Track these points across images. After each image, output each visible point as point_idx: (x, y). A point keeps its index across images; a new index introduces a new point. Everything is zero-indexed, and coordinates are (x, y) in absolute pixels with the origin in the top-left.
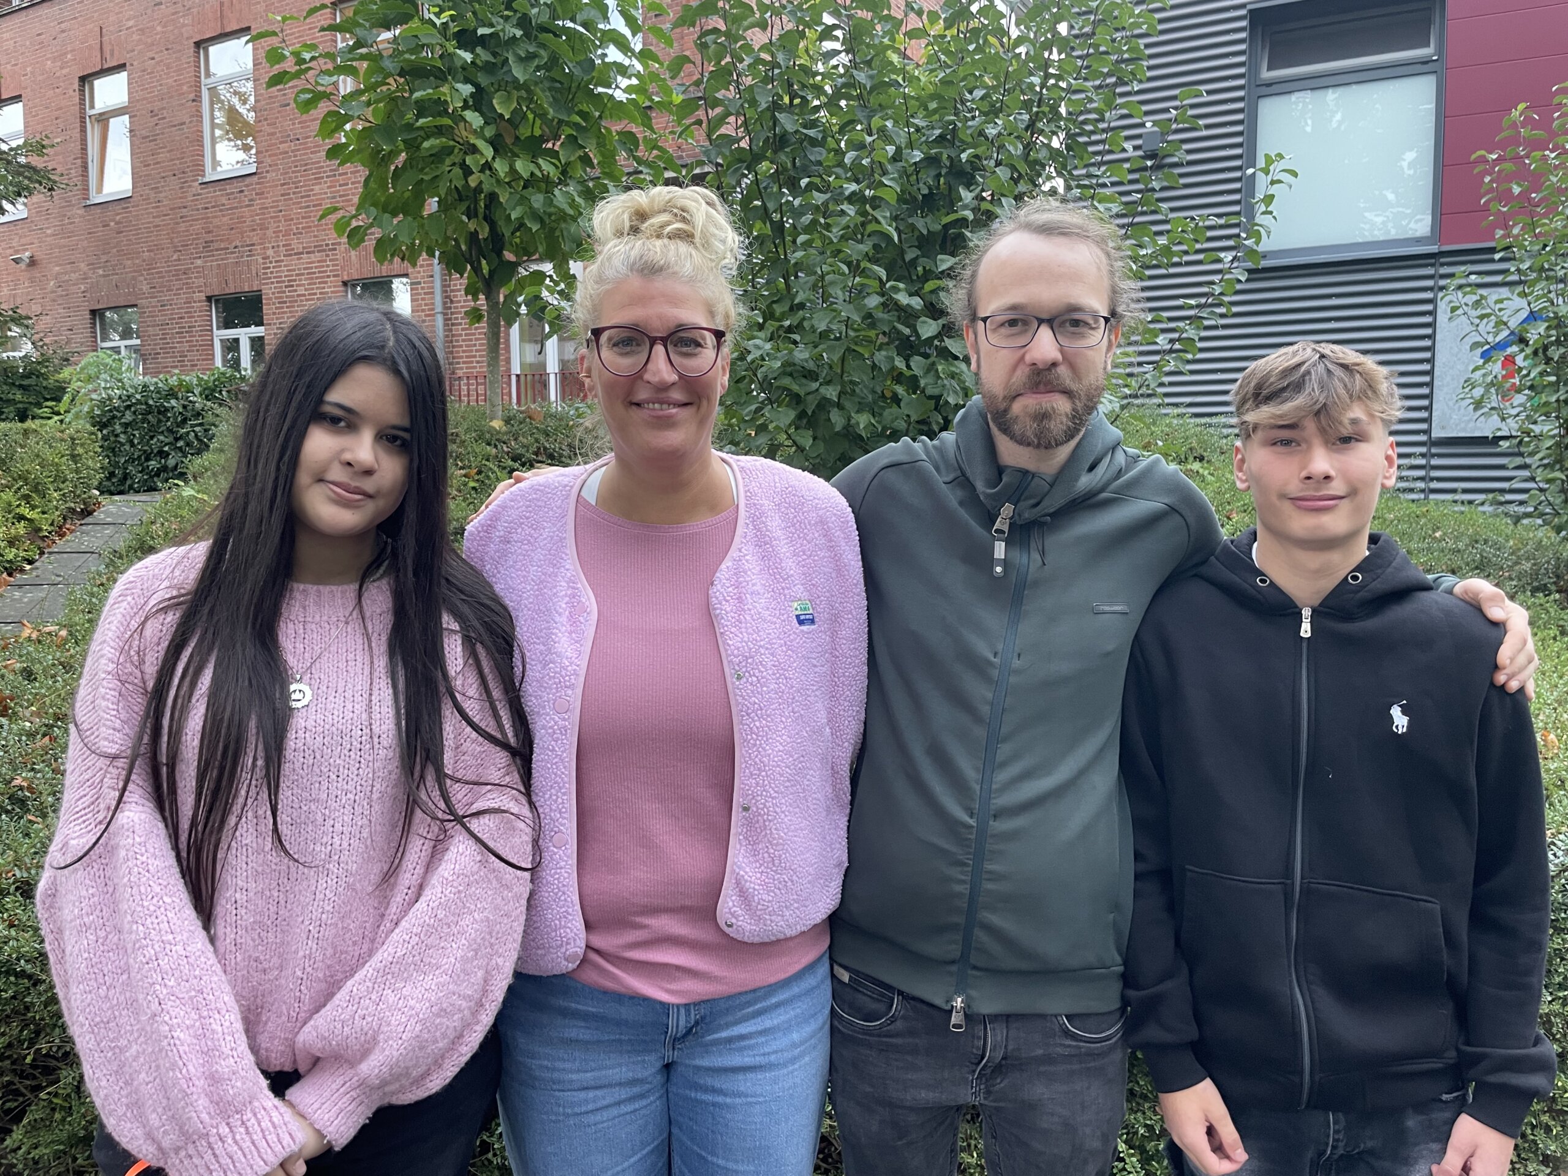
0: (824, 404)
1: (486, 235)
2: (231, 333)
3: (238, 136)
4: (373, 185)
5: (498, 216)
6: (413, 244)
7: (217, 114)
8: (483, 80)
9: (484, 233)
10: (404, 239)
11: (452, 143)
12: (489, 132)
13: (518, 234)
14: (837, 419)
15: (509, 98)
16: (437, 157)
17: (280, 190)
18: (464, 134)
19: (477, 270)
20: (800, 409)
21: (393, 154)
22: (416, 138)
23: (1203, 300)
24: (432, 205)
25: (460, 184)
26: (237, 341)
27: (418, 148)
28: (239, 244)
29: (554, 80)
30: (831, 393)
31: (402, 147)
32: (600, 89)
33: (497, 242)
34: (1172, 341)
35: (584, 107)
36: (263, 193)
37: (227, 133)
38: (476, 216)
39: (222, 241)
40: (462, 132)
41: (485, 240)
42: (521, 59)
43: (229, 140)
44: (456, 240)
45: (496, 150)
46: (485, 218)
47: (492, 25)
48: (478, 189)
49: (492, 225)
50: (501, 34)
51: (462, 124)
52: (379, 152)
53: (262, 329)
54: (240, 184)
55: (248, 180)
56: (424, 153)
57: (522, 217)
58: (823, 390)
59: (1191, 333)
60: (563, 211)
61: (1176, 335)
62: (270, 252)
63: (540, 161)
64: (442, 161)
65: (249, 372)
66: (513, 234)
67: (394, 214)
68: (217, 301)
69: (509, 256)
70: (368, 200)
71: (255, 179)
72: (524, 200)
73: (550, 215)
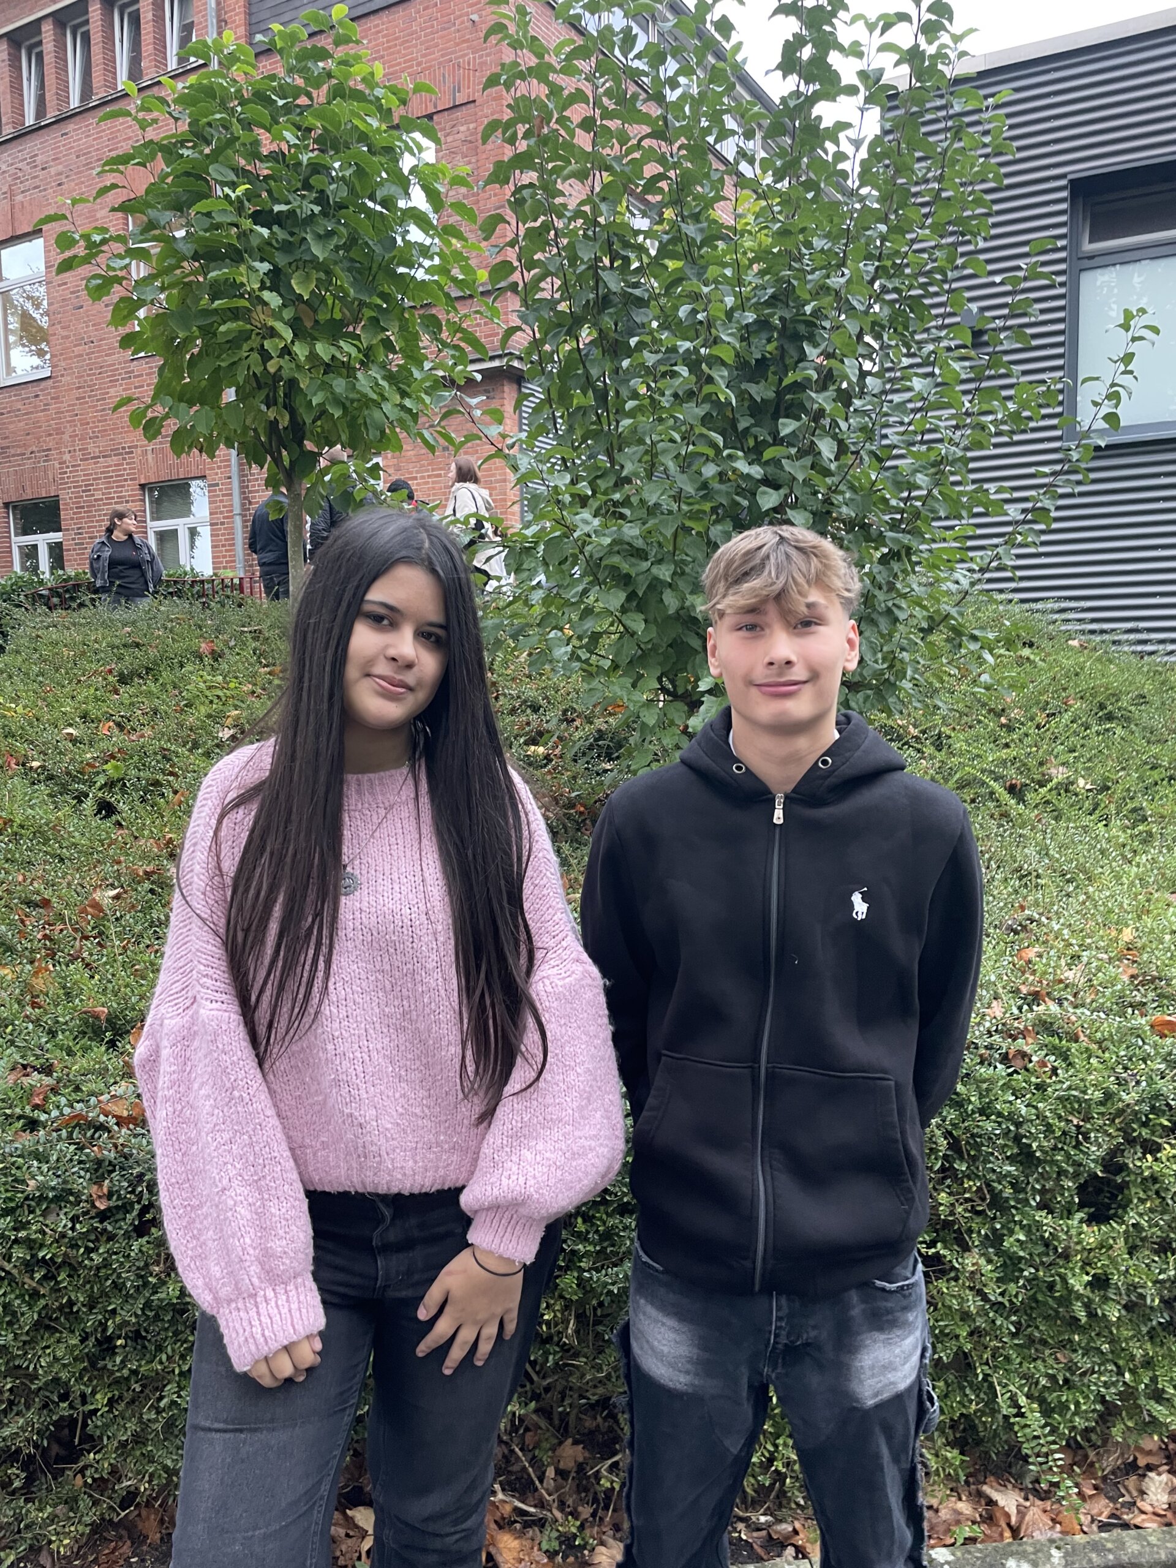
0: (655, 585)
1: (286, 423)
2: (29, 539)
3: (34, 341)
4: (167, 373)
5: (298, 402)
6: (211, 435)
7: (10, 319)
8: (281, 260)
9: (285, 421)
10: (202, 429)
11: (249, 327)
12: (288, 314)
13: (319, 423)
14: (671, 601)
15: (308, 277)
16: (235, 342)
17: (76, 393)
18: (262, 317)
19: (277, 460)
20: (630, 589)
21: (188, 341)
22: (212, 324)
23: (1058, 467)
24: (230, 395)
25: (258, 370)
26: (35, 547)
27: (215, 334)
28: (34, 449)
29: (352, 260)
30: (664, 573)
31: (197, 333)
32: (401, 270)
33: (297, 431)
34: (1024, 511)
35: (386, 288)
36: (57, 398)
37: (21, 338)
38: (275, 404)
39: (18, 446)
40: (260, 316)
41: (285, 429)
42: (319, 237)
43: (23, 345)
44: (255, 430)
45: (295, 335)
46: (285, 407)
47: (288, 203)
48: (277, 377)
49: (293, 413)
50: (298, 211)
51: (259, 308)
52: (174, 339)
53: (60, 534)
54: (36, 389)
55: (43, 384)
56: (221, 339)
57: (323, 404)
58: (655, 570)
59: (1047, 503)
60: (365, 396)
61: (1029, 505)
62: (67, 457)
63: (342, 343)
64: (240, 347)
65: (47, 575)
66: (314, 422)
67: (191, 404)
68: (15, 508)
69: (309, 445)
70: (162, 390)
71: (50, 382)
72: (326, 386)
73: (352, 401)
